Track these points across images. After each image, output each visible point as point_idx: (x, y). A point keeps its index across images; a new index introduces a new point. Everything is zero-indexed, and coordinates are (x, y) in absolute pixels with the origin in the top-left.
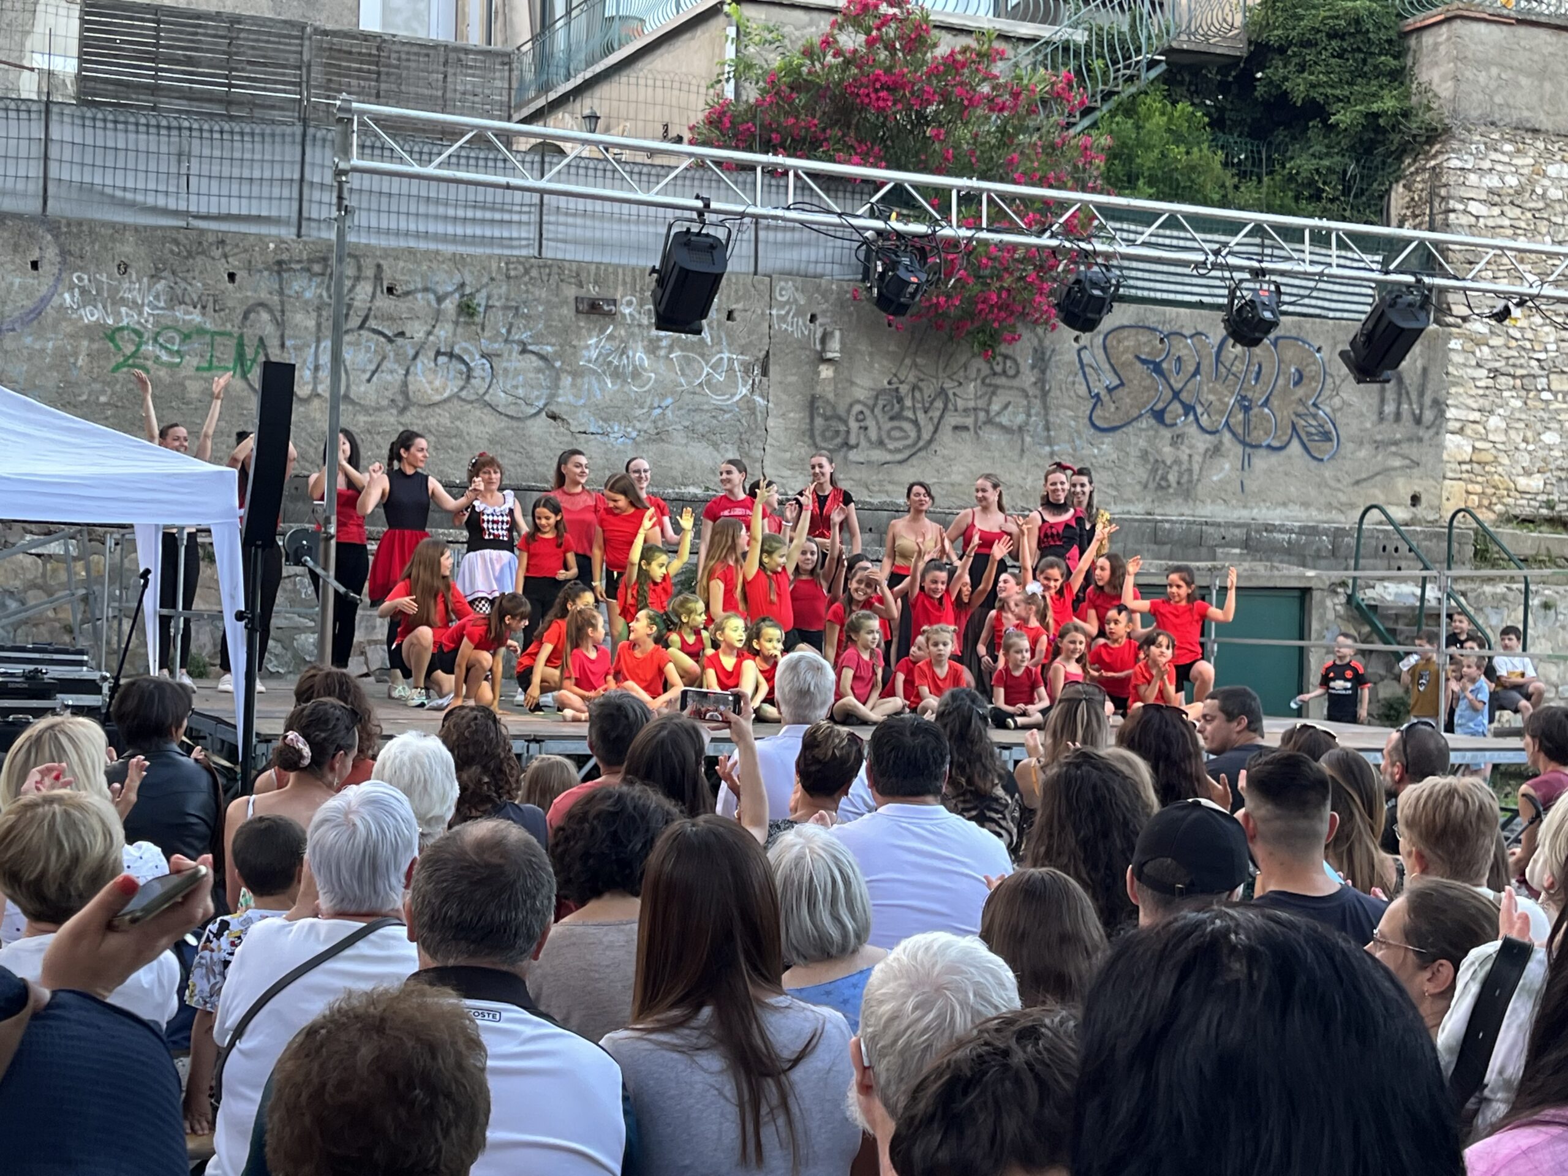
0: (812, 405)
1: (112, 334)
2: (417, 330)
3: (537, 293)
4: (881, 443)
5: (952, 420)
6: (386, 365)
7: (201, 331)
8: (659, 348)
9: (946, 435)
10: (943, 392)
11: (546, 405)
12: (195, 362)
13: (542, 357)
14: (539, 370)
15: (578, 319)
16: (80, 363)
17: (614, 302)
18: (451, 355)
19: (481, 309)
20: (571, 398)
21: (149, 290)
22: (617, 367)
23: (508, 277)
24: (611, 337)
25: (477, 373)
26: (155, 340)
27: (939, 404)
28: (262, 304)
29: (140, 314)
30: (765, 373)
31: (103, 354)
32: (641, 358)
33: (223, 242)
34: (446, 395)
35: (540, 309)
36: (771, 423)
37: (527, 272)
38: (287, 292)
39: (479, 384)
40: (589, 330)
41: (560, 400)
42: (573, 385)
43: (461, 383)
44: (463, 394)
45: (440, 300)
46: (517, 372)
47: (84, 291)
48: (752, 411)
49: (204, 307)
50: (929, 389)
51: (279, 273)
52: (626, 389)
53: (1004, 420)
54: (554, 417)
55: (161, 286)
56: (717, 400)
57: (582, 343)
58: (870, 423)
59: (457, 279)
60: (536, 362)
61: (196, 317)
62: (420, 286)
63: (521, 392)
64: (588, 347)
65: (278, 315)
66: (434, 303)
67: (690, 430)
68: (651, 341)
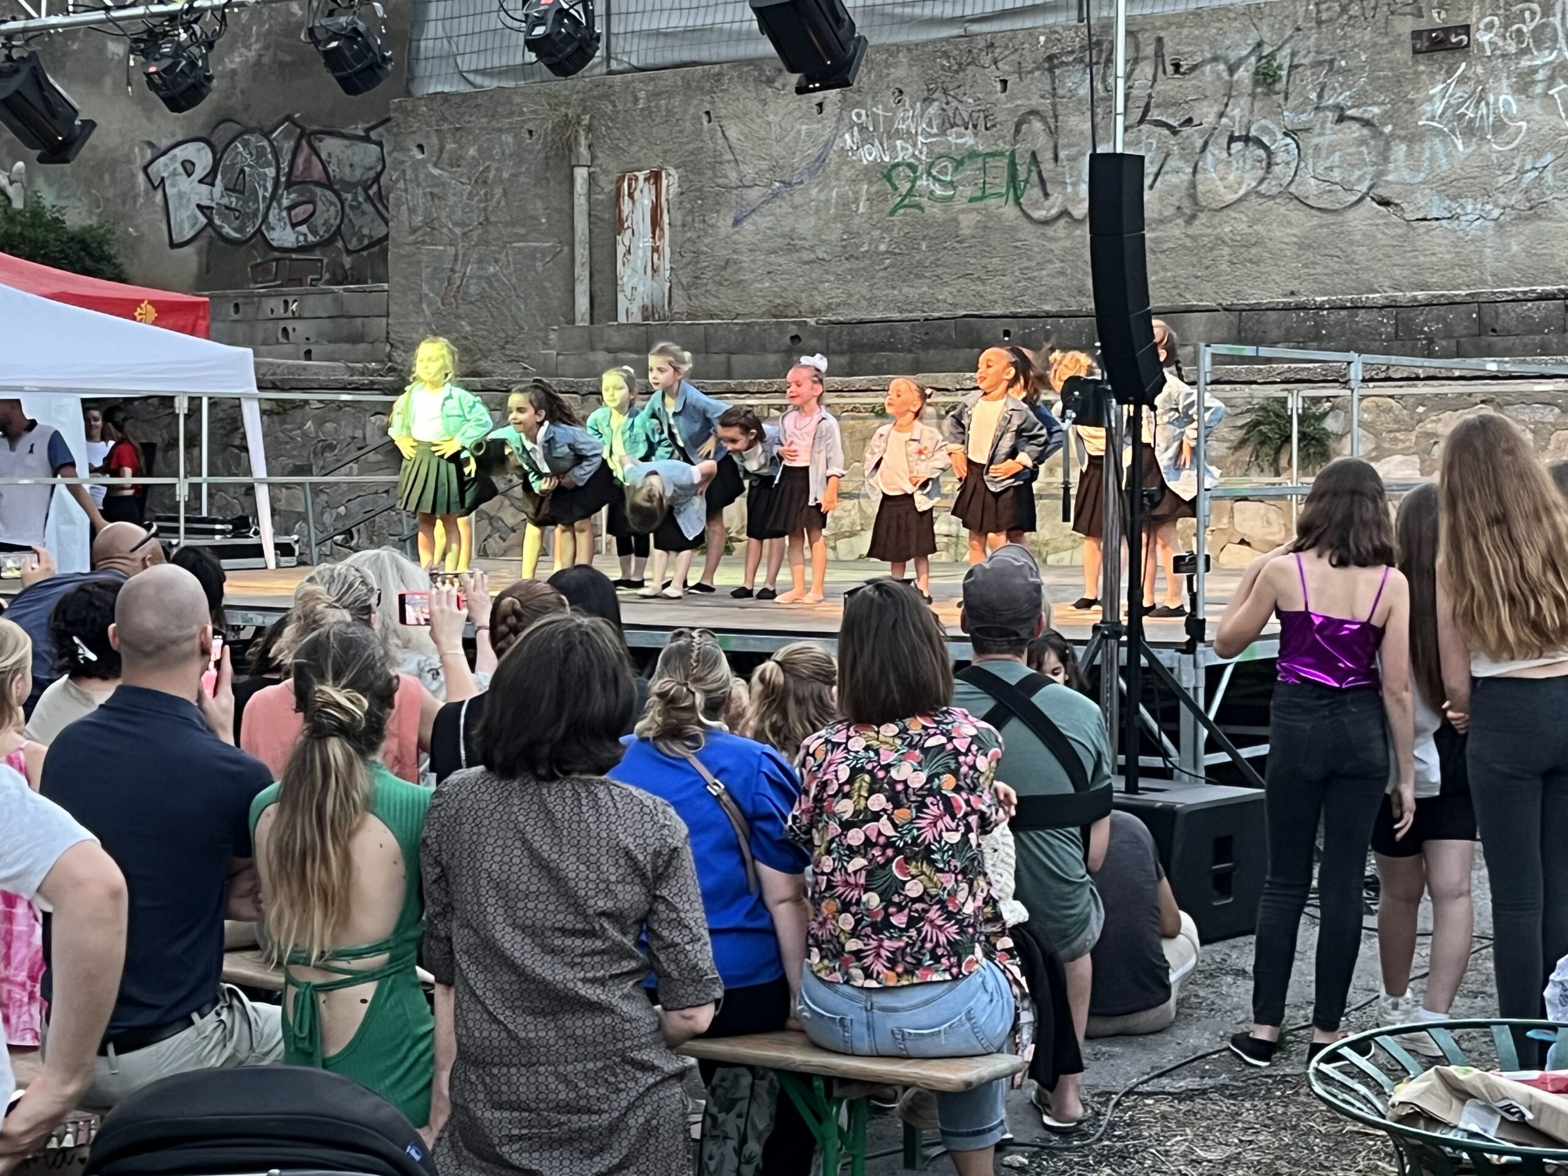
1: (888, 173)
2: (1207, 114)
3: (1358, 36)
6: (1172, 163)
7: (973, 155)
8: (1533, 82)
11: (1371, 188)
12: (969, 191)
13: (1366, 123)
14: (1362, 142)
15: (1416, 62)
16: (861, 210)
17: (1466, 30)
18: (1246, 139)
19: (1284, 73)
20: (1406, 175)
21: (922, 116)
22: (1471, 120)
23: (1320, 23)
24: (1463, 80)
25: (1280, 157)
26: (929, 174)
28: (1032, 112)
29: (914, 145)
31: (882, 196)
32: (1507, 103)
33: (992, 45)
34: (1241, 192)
35: (1363, 58)
38: (1060, 92)
39: (1282, 172)
40: (1432, 75)
41: (1390, 178)
42: (1410, 154)
43: (1261, 173)
44: (1263, 188)
45: (1232, 70)
46: (1332, 149)
47: (862, 128)
49: (975, 126)
51: (1051, 70)
52: (1485, 149)
54: (1385, 203)
55: (933, 109)
57: (1422, 95)
59: (1253, 38)
60: (1355, 130)
61: (969, 140)
62: (1208, 55)
63: (1336, 175)
64: (1430, 99)
65: (1051, 121)
66: (1225, 75)
68: (1520, 75)
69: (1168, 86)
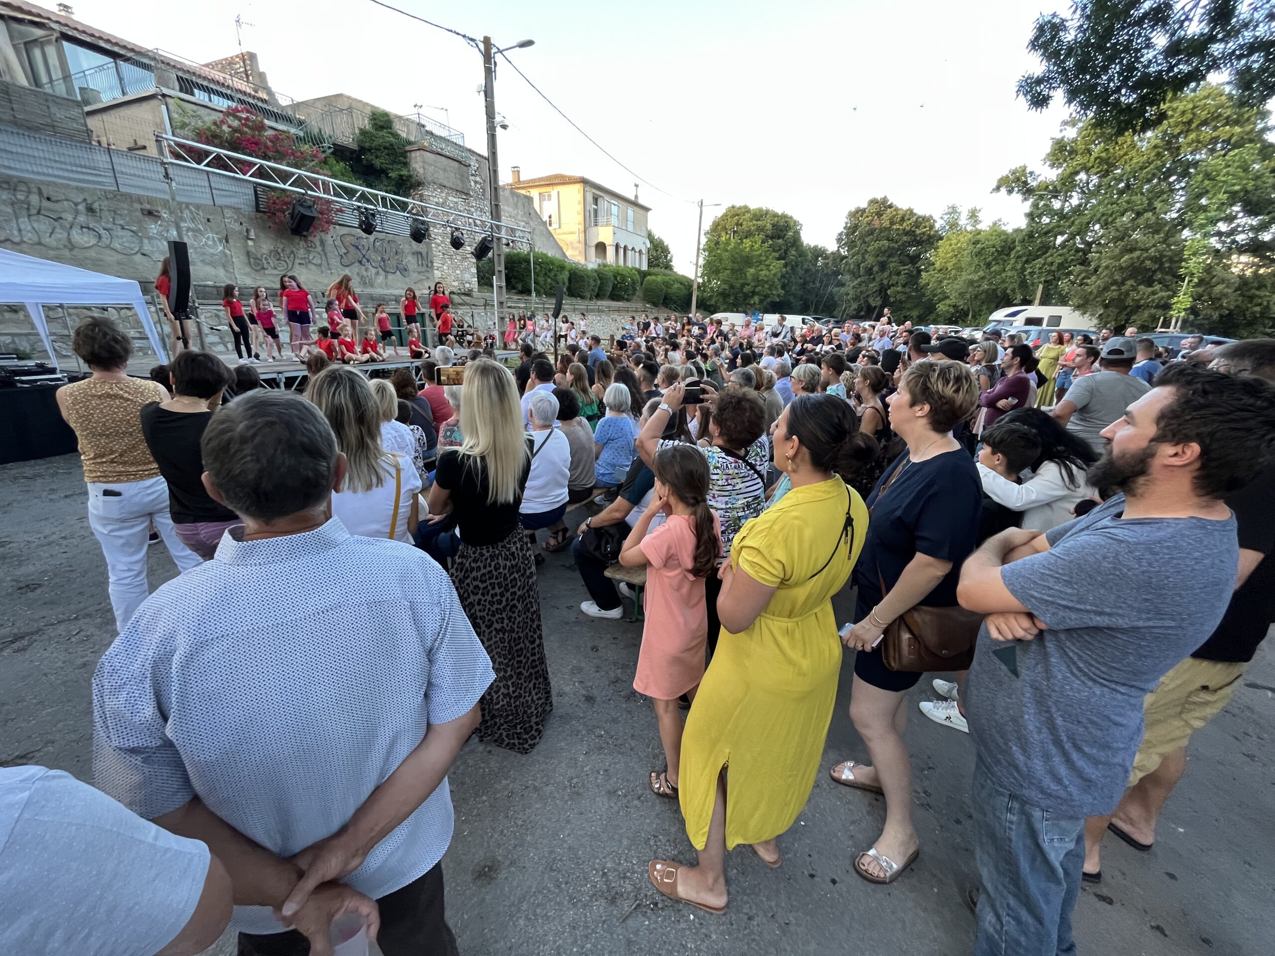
0: (248, 254)
2: (69, 217)
3: (122, 206)
4: (275, 268)
5: (297, 261)
6: (57, 231)
9: (297, 266)
10: (292, 252)
11: (139, 250)
14: (132, 236)
15: (144, 217)
17: (159, 212)
18: (89, 228)
19: (98, 210)
20: (150, 248)
22: (166, 237)
23: (107, 198)
24: (160, 225)
25: (104, 236)
27: (292, 256)
30: (227, 241)
34: (91, 244)
35: (126, 212)
36: (234, 260)
37: (115, 196)
39: (106, 240)
41: (145, 248)
42: (149, 243)
43: (97, 240)
44: (100, 244)
45: (76, 204)
46: (122, 237)
48: (226, 256)
50: (288, 252)
53: (314, 261)
54: (144, 255)
56: (211, 251)
57: (149, 227)
58: (270, 261)
59: (82, 197)
60: (130, 233)
62: (63, 198)
63: (126, 244)
64: (152, 228)
66: (73, 206)
67: (203, 261)
69: (46, 204)
